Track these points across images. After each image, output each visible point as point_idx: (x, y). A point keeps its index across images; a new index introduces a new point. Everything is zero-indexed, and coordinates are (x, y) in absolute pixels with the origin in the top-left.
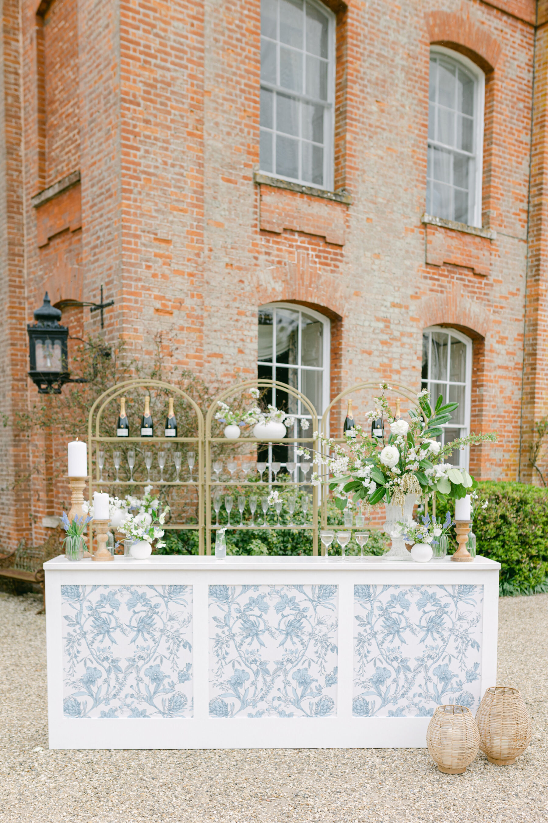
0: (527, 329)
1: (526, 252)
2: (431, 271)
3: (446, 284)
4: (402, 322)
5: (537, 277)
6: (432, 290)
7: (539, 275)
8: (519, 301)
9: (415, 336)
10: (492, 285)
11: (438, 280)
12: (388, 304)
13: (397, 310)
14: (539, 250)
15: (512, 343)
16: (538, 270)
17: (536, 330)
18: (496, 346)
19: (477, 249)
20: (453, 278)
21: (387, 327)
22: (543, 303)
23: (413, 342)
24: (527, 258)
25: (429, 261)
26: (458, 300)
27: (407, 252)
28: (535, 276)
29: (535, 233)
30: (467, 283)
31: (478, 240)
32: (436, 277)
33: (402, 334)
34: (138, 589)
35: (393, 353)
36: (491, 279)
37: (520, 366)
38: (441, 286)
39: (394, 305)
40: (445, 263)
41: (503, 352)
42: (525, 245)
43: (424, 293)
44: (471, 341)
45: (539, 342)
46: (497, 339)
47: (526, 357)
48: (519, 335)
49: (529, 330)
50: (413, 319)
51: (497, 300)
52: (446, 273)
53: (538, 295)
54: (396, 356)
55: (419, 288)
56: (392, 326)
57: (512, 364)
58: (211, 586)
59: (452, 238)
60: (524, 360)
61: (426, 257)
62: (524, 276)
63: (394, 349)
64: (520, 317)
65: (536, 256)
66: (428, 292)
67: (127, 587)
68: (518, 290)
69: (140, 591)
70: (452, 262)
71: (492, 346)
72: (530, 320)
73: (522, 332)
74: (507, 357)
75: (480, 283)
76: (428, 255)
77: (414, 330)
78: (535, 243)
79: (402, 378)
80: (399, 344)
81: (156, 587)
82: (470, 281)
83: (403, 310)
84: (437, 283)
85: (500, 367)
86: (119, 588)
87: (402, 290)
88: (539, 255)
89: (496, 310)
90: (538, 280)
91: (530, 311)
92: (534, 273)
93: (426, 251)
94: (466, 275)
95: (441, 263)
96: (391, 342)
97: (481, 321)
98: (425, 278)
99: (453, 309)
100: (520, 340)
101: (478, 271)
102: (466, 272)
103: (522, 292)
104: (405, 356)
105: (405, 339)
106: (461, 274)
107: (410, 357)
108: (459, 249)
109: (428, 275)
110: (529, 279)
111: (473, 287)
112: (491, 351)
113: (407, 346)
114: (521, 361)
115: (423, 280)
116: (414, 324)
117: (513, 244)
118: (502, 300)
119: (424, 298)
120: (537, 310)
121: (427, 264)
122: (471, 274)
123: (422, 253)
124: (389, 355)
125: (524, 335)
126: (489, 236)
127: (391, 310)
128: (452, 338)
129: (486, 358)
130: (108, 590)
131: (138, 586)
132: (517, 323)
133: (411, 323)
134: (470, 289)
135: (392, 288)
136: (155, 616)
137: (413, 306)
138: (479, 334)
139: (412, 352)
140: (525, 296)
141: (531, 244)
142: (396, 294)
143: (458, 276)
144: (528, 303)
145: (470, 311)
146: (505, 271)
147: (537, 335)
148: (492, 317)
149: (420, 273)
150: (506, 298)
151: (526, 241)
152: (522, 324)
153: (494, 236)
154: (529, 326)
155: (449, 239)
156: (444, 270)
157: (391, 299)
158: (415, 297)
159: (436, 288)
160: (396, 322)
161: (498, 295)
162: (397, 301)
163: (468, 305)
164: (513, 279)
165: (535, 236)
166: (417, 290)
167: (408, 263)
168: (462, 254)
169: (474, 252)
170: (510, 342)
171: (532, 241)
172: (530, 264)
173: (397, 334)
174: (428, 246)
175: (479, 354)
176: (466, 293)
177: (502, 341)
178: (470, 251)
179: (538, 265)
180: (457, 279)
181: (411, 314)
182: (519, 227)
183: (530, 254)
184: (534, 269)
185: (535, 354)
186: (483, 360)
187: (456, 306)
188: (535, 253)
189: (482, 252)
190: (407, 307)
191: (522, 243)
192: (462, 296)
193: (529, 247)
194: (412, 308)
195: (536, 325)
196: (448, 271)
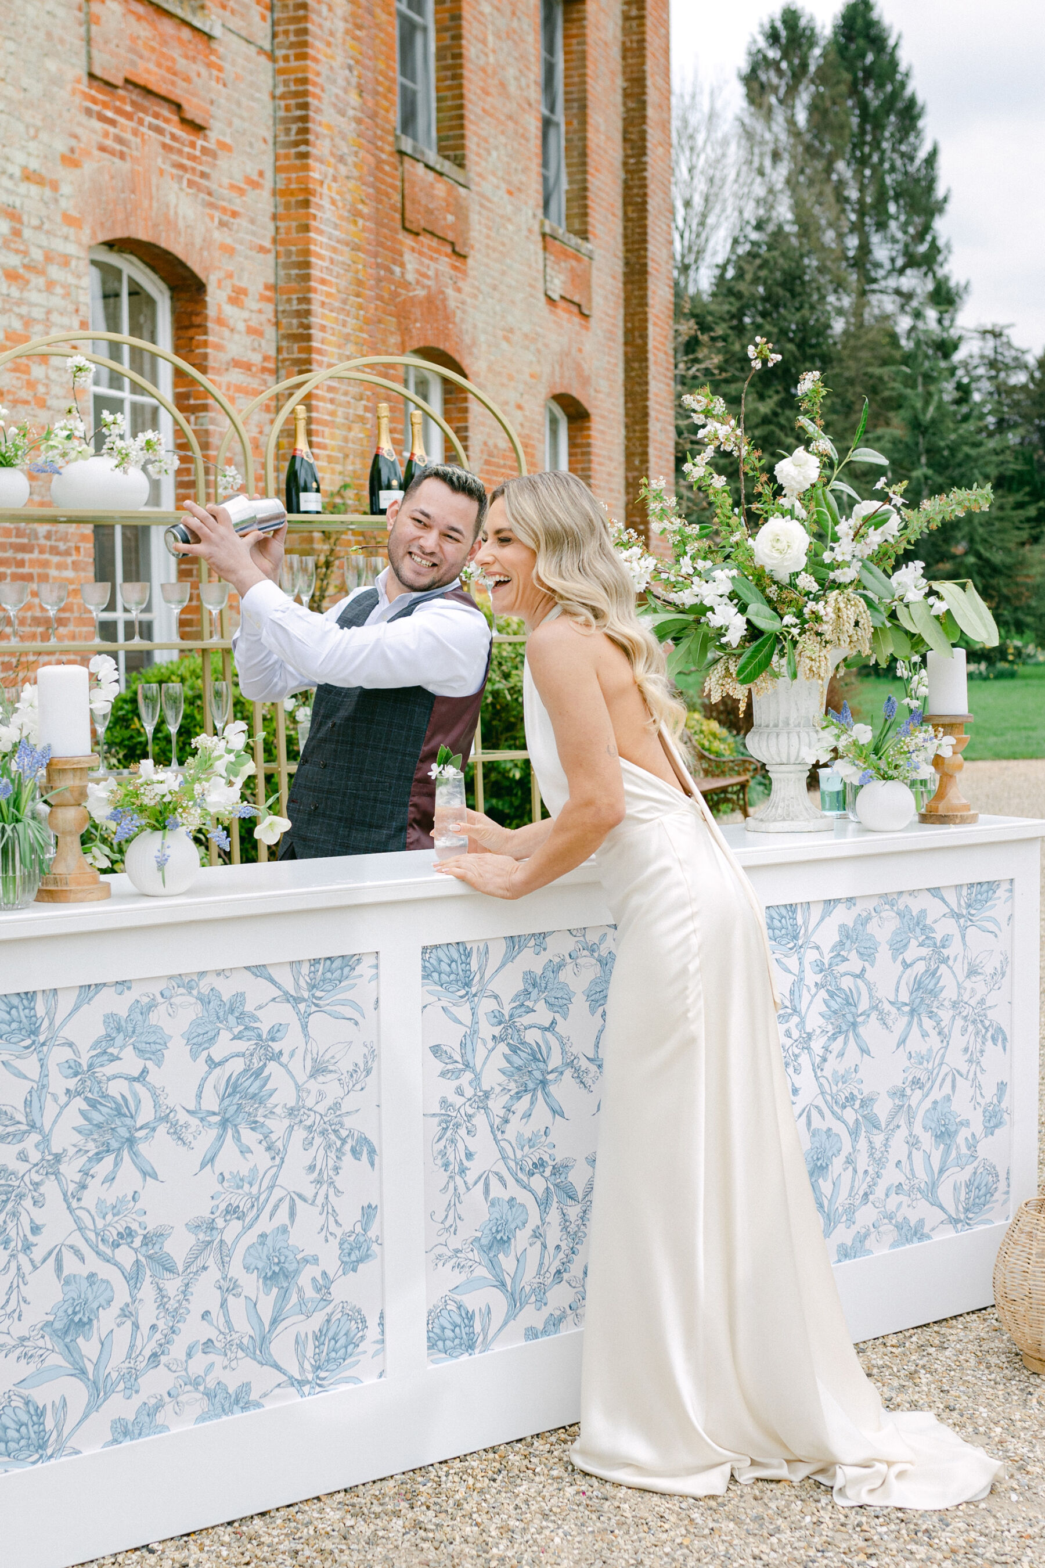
0: (282, 273)
1: (270, 82)
2: (100, 97)
3: (128, 136)
4: (46, 227)
5: (303, 148)
6: (103, 149)
7: (306, 142)
8: (262, 202)
9: (73, 263)
10: (214, 155)
11: (112, 123)
12: (17, 172)
13: (34, 190)
14: (304, 81)
15: (255, 306)
16: (305, 131)
17: (307, 278)
18: (229, 310)
19: (186, 57)
20: (141, 122)
21: (17, 233)
22: (319, 214)
23: (71, 280)
24: (274, 97)
25: (98, 72)
26: (154, 181)
27: (49, 35)
28: (296, 144)
29: (293, 38)
30: (168, 141)
31: (186, 33)
32: (109, 114)
33: (48, 258)
34: (220, 984)
35: (31, 305)
36: (213, 135)
37: (271, 365)
38: (119, 140)
39: (29, 176)
40: (127, 81)
41: (241, 326)
42: (269, 65)
43: (88, 153)
44: (167, 294)
45: (315, 307)
46: (229, 291)
47: (284, 343)
48: (267, 287)
49: (288, 276)
50: (68, 219)
51: (225, 192)
52: (128, 108)
53: (307, 191)
54: (38, 313)
55: (75, 137)
56: (27, 233)
57: (256, 358)
58: (425, 949)
59: (139, 18)
60: (279, 350)
61: (90, 57)
62: (271, 141)
63: (34, 296)
64: (267, 244)
65: (296, 94)
66: (96, 153)
67: (185, 982)
68: (261, 174)
69: (227, 989)
70: (141, 82)
71: (219, 306)
72: (289, 253)
73: (271, 280)
74: (247, 340)
75: (193, 145)
76: (95, 53)
77: (71, 249)
78: (293, 64)
79: (53, 375)
80: (41, 281)
81: (272, 971)
82: (173, 137)
83: (48, 192)
84: (111, 130)
85: (237, 363)
86: (162, 985)
87: (44, 136)
88: (305, 93)
89: (225, 218)
90: (305, 156)
91: (288, 230)
92: (293, 137)
93: (89, 41)
94: (167, 121)
95: (120, 82)
96: (27, 275)
97: (198, 242)
98: (88, 112)
99: (146, 203)
100: (268, 300)
101: (190, 113)
102: (165, 112)
103: (268, 183)
104: (55, 317)
105: (55, 272)
106: (156, 116)
107: (65, 321)
108: (153, 50)
109: (96, 108)
110: (282, 151)
111: (180, 152)
112: (221, 322)
113: (59, 290)
114: (273, 353)
115: (83, 119)
116: (71, 231)
117: (248, 59)
118: (234, 195)
119: (89, 167)
120: (306, 228)
121: (92, 76)
122: (175, 118)
123: (80, 45)
124: (24, 310)
125: (274, 288)
126: (206, 29)
127: (23, 188)
128: (131, 280)
129: (211, 338)
130: (130, 996)
131: (219, 973)
132: (261, 256)
133: (65, 229)
134: (175, 157)
135: (21, 128)
136: (272, 1067)
137: (69, 182)
138: (193, 276)
139: (71, 308)
140: (274, 193)
141: (281, 64)
142: (32, 146)
143: (148, 119)
144: (281, 210)
145: (176, 213)
146: (236, 122)
147: (309, 290)
148: (217, 235)
149: (78, 100)
150: (242, 192)
151: (272, 57)
152: (270, 258)
153: (217, 32)
154: (287, 266)
155: (132, 19)
156: (122, 99)
157: (20, 158)
158: (70, 160)
159: (109, 143)
160: (35, 222)
161: (226, 181)
162: (34, 165)
163: (172, 199)
164: (251, 145)
165: (292, 45)
166: (73, 142)
167: (52, 65)
168: (159, 65)
169: (182, 64)
170: (252, 303)
171: (286, 58)
172: (282, 113)
173: (37, 255)
174: (94, 28)
175: (192, 326)
176: (167, 167)
177: (237, 297)
178: (174, 60)
179: (305, 119)
180: (151, 127)
181: (63, 203)
182: (257, 19)
183: (280, 90)
184: (294, 127)
185: (308, 338)
186: (205, 344)
187: (151, 198)
188: (293, 88)
189: (194, 67)
190: (55, 186)
191: (263, 60)
192: (161, 172)
193: (278, 72)
194: (66, 189)
195: (307, 265)
196: (133, 103)
